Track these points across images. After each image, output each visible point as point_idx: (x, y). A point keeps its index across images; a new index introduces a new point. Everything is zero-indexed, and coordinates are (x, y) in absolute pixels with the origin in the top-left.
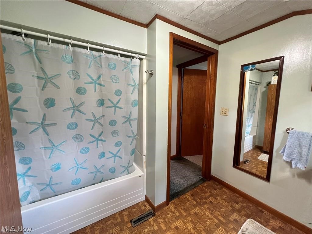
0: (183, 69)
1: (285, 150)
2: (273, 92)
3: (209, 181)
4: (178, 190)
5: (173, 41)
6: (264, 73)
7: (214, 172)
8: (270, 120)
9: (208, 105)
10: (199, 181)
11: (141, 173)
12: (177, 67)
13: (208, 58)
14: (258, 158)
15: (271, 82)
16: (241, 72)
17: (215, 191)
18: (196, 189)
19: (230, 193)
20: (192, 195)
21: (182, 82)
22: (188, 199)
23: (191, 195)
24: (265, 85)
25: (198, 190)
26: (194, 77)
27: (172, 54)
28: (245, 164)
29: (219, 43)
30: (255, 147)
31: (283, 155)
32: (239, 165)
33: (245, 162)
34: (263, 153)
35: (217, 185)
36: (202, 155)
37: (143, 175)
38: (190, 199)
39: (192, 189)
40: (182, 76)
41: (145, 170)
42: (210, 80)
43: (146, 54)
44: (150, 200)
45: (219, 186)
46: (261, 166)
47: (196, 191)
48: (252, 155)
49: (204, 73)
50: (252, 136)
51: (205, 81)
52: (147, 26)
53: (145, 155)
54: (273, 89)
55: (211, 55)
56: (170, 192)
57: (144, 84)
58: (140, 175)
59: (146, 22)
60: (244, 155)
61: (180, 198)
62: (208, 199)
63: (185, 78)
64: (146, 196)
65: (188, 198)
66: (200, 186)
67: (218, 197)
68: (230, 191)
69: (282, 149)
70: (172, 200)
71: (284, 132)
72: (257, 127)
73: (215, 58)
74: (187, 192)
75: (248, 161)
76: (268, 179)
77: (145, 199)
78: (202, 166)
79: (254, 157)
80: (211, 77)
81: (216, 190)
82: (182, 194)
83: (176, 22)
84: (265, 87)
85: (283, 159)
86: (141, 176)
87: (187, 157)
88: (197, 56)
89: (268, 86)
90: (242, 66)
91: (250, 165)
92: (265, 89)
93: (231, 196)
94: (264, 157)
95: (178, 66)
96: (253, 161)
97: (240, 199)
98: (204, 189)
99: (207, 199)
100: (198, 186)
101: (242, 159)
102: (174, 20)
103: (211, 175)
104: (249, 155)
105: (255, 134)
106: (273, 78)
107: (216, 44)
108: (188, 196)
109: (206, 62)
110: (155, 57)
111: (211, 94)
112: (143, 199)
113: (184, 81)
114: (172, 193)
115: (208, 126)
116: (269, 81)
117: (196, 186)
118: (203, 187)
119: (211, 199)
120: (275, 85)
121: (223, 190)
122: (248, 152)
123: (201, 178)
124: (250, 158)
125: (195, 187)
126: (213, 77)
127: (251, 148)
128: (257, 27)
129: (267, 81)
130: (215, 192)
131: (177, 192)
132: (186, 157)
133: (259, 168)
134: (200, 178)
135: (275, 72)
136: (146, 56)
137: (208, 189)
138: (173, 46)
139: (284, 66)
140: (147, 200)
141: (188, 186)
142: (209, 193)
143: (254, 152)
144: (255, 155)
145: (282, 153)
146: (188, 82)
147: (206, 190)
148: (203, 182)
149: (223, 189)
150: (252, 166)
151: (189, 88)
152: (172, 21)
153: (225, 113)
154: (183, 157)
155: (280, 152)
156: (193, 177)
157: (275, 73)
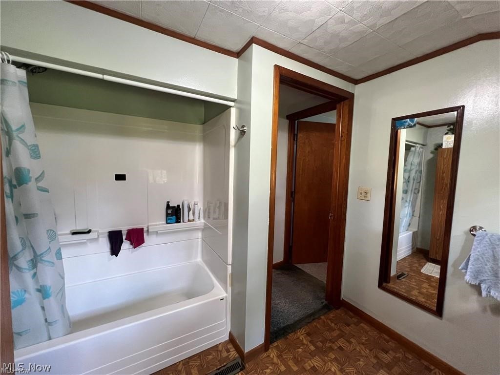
0: (296, 122)
1: (468, 264)
2: (445, 160)
3: (337, 309)
4: (286, 325)
5: (280, 79)
6: (430, 129)
7: (346, 293)
8: (441, 206)
9: (337, 181)
10: (320, 310)
11: (224, 294)
12: (287, 119)
13: (338, 106)
14: (422, 271)
15: (442, 145)
16: (392, 129)
17: (347, 328)
18: (315, 324)
19: (374, 333)
20: (308, 334)
21: (295, 142)
22: (302, 341)
23: (306, 333)
24: (432, 148)
25: (318, 325)
26: (314, 134)
27: (277, 100)
28: (400, 280)
29: (356, 82)
30: (415, 251)
31: (466, 272)
32: (389, 283)
33: (399, 277)
34: (430, 262)
35: (352, 318)
36: (327, 263)
37: (226, 297)
38: (305, 341)
39: (309, 323)
40: (296, 133)
41: (229, 289)
42: (341, 141)
43: (236, 100)
44: (237, 341)
45: (355, 320)
46: (425, 285)
47: (316, 326)
48: (411, 265)
49: (330, 128)
50: (411, 232)
51: (333, 142)
52: (237, 55)
53: (231, 263)
54: (445, 156)
55: (343, 101)
56: (272, 328)
57: (231, 146)
58: (221, 297)
59: (236, 48)
60: (397, 265)
61: (287, 338)
62: (336, 343)
63: (301, 135)
64: (230, 333)
65: (301, 338)
66: (322, 317)
67: (352, 340)
68: (373, 328)
69: (464, 263)
70: (274, 342)
71: (466, 233)
72: (419, 217)
73: (349, 105)
74: (300, 328)
75: (405, 274)
76: (439, 311)
77: (228, 339)
78: (326, 282)
79: (415, 269)
80: (342, 136)
81: (348, 325)
82: (292, 332)
83: (286, 49)
84: (432, 152)
85: (465, 280)
86: (223, 299)
87: (302, 264)
88: (320, 101)
89: (437, 151)
90: (394, 120)
91: (408, 283)
92: (431, 156)
93: (374, 338)
94: (432, 270)
95: (288, 117)
96: (412, 275)
97: (390, 343)
98: (329, 324)
99: (334, 343)
100: (319, 318)
101: (393, 272)
102: (281, 45)
103: (341, 299)
104: (406, 264)
105: (416, 230)
106: (445, 137)
107: (350, 84)
108: (301, 335)
109: (335, 112)
110: (250, 104)
111: (343, 165)
112: (226, 337)
113: (298, 140)
114: (275, 329)
115: (336, 217)
116: (439, 142)
117: (316, 317)
118: (327, 319)
119: (341, 342)
120: (448, 149)
121: (362, 327)
122: (404, 259)
123: (324, 304)
124: (408, 269)
125: (313, 320)
126: (345, 137)
127: (410, 252)
128: (417, 58)
129: (434, 143)
130: (347, 330)
131: (284, 327)
132: (299, 266)
133: (423, 288)
134: (322, 303)
135: (448, 128)
136: (237, 103)
137: (336, 324)
138: (280, 86)
139: (465, 122)
140: (232, 340)
141: (302, 318)
142: (337, 331)
143: (415, 260)
144: (417, 265)
145: (463, 269)
146: (304, 143)
147: (333, 325)
148: (327, 310)
149: (362, 325)
150: (411, 285)
151: (307, 152)
152: (279, 48)
153: (365, 195)
154: (296, 265)
155: (460, 268)
156: (311, 302)
157: (448, 130)
